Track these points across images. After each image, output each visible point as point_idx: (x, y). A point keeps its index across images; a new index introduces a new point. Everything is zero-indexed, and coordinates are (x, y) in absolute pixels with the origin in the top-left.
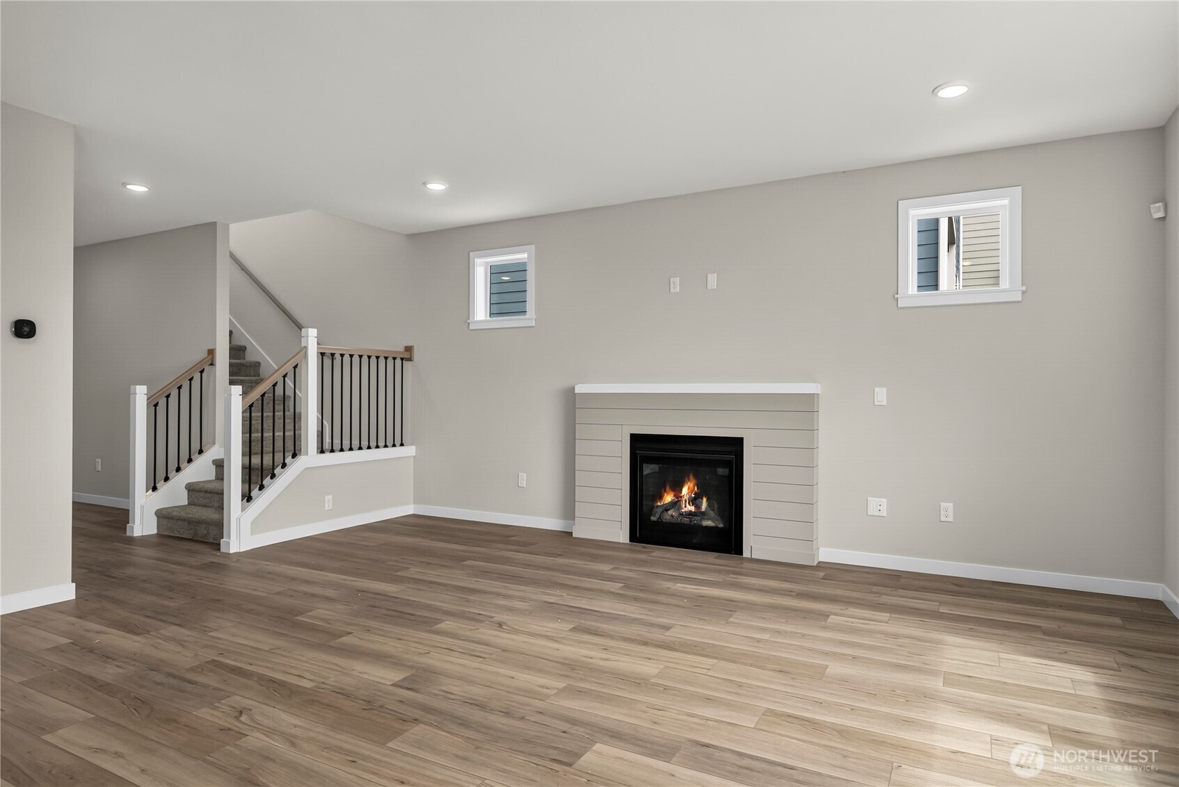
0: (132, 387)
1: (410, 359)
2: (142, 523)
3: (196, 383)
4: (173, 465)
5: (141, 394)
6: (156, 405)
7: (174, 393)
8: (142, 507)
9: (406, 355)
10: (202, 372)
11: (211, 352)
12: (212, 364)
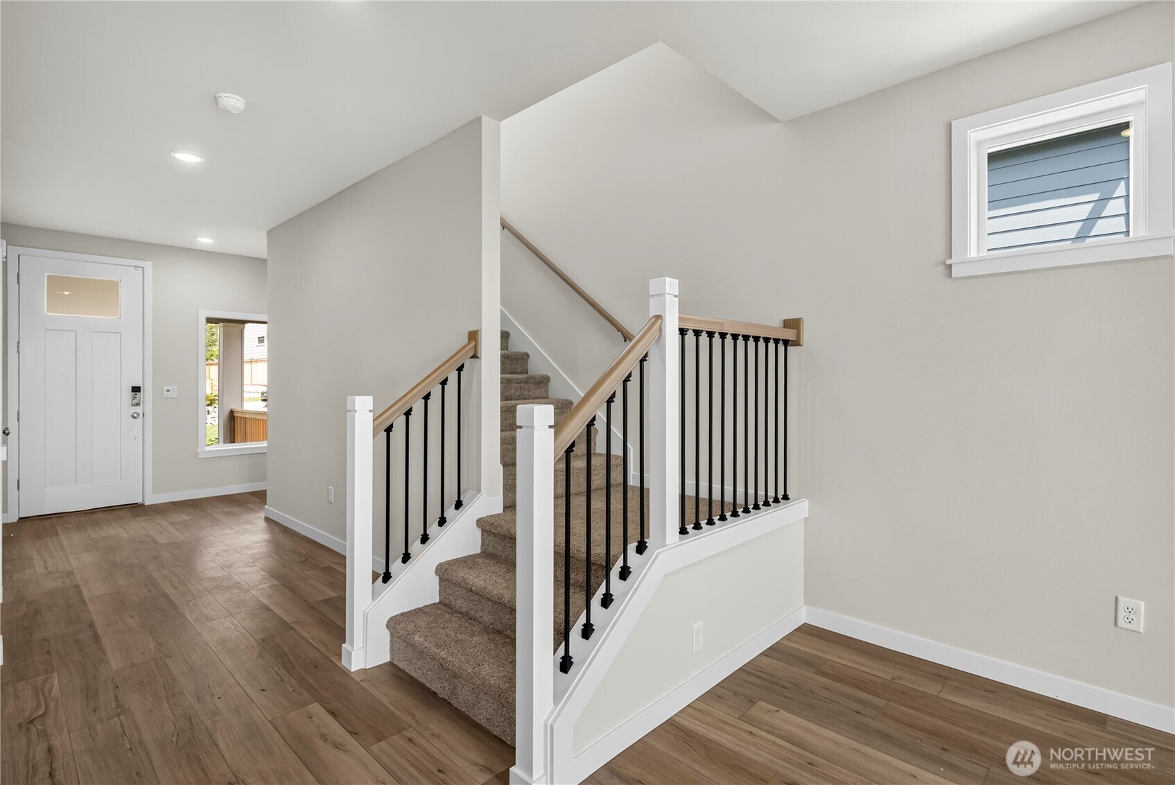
0: (349, 398)
1: (797, 343)
2: (365, 646)
3: (451, 388)
4: (416, 530)
5: (363, 411)
6: (389, 430)
7: (418, 407)
8: (366, 617)
9: (789, 334)
10: (460, 369)
11: (474, 336)
12: (475, 356)
